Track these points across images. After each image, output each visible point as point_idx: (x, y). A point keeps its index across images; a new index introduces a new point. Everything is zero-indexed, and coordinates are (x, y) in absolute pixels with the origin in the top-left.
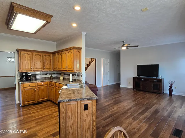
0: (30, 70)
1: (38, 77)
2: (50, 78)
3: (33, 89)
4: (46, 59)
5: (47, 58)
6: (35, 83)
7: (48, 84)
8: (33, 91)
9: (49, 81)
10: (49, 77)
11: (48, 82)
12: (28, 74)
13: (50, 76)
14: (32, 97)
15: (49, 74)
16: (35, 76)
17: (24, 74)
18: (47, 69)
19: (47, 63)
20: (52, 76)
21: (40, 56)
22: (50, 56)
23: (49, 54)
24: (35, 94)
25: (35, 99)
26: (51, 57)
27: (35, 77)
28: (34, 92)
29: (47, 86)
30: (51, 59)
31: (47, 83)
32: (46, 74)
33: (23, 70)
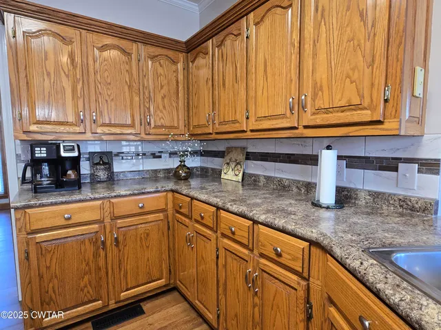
0: (78, 129)
1: (118, 167)
2: (174, 175)
3: (90, 240)
4: (157, 76)
5: (160, 70)
6: (100, 202)
7: (170, 206)
8: (90, 249)
9: (172, 191)
10: (168, 171)
11: (170, 195)
12: (63, 154)
13: (174, 163)
14: (82, 284)
15: (172, 154)
16: (104, 164)
17: (41, 153)
18: (162, 127)
19: (159, 100)
20: (182, 166)
21: (124, 58)
22: (174, 62)
23: (170, 53)
24: (102, 263)
25: (104, 292)
26: (180, 66)
27: (108, 166)
28: (96, 255)
29: (161, 216)
30: (181, 77)
31: (163, 200)
32: (155, 156)
33: (34, 128)
